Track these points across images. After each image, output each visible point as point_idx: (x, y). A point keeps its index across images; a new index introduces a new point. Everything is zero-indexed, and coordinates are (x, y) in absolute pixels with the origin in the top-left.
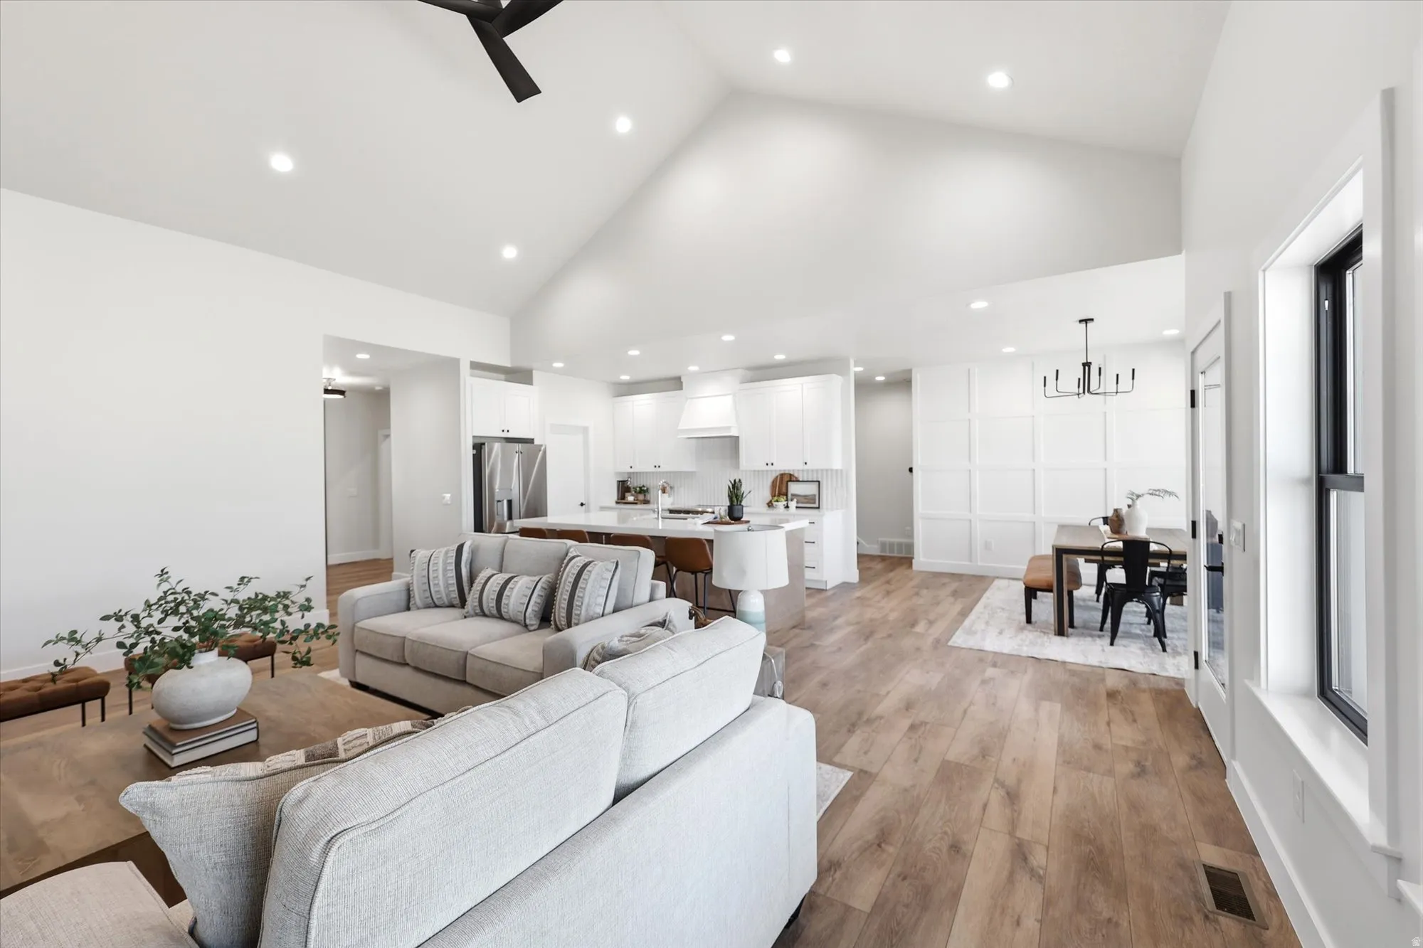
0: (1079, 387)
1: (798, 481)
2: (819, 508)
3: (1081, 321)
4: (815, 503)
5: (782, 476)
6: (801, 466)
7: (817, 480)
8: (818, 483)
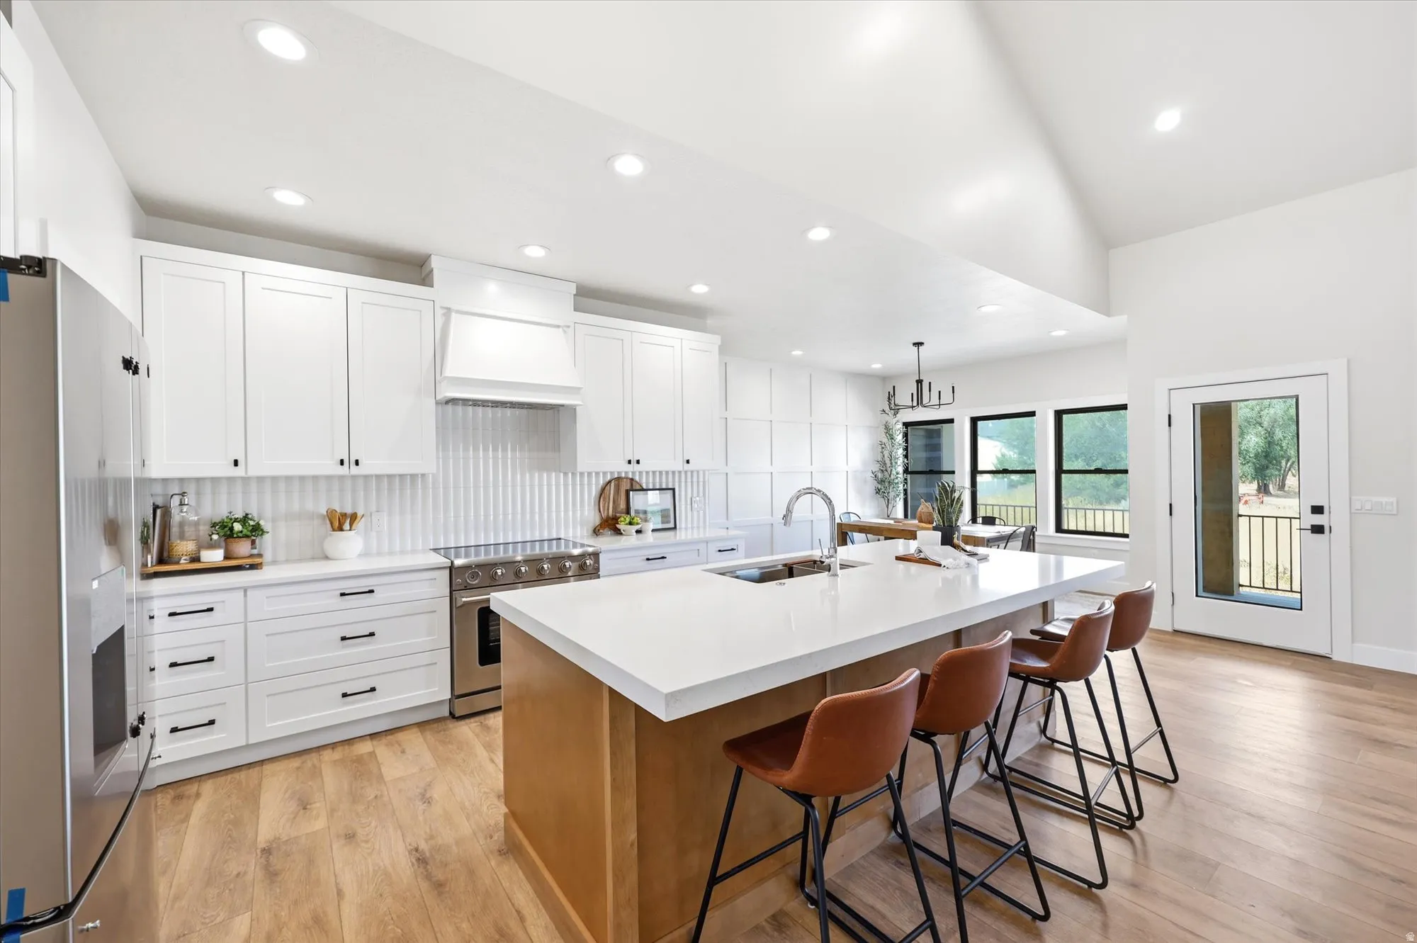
0: (912, 401)
1: (640, 489)
2: (673, 528)
3: (914, 344)
4: (670, 521)
5: (616, 482)
6: (679, 465)
7: (670, 487)
8: (671, 491)
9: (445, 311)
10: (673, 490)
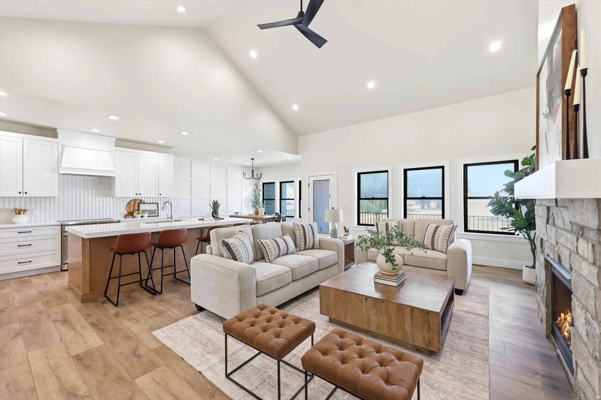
1: (145, 203)
2: (158, 216)
3: (251, 159)
4: (156, 214)
5: (134, 201)
6: (157, 196)
7: (157, 202)
8: (157, 204)
9: (62, 146)
10: (158, 203)
